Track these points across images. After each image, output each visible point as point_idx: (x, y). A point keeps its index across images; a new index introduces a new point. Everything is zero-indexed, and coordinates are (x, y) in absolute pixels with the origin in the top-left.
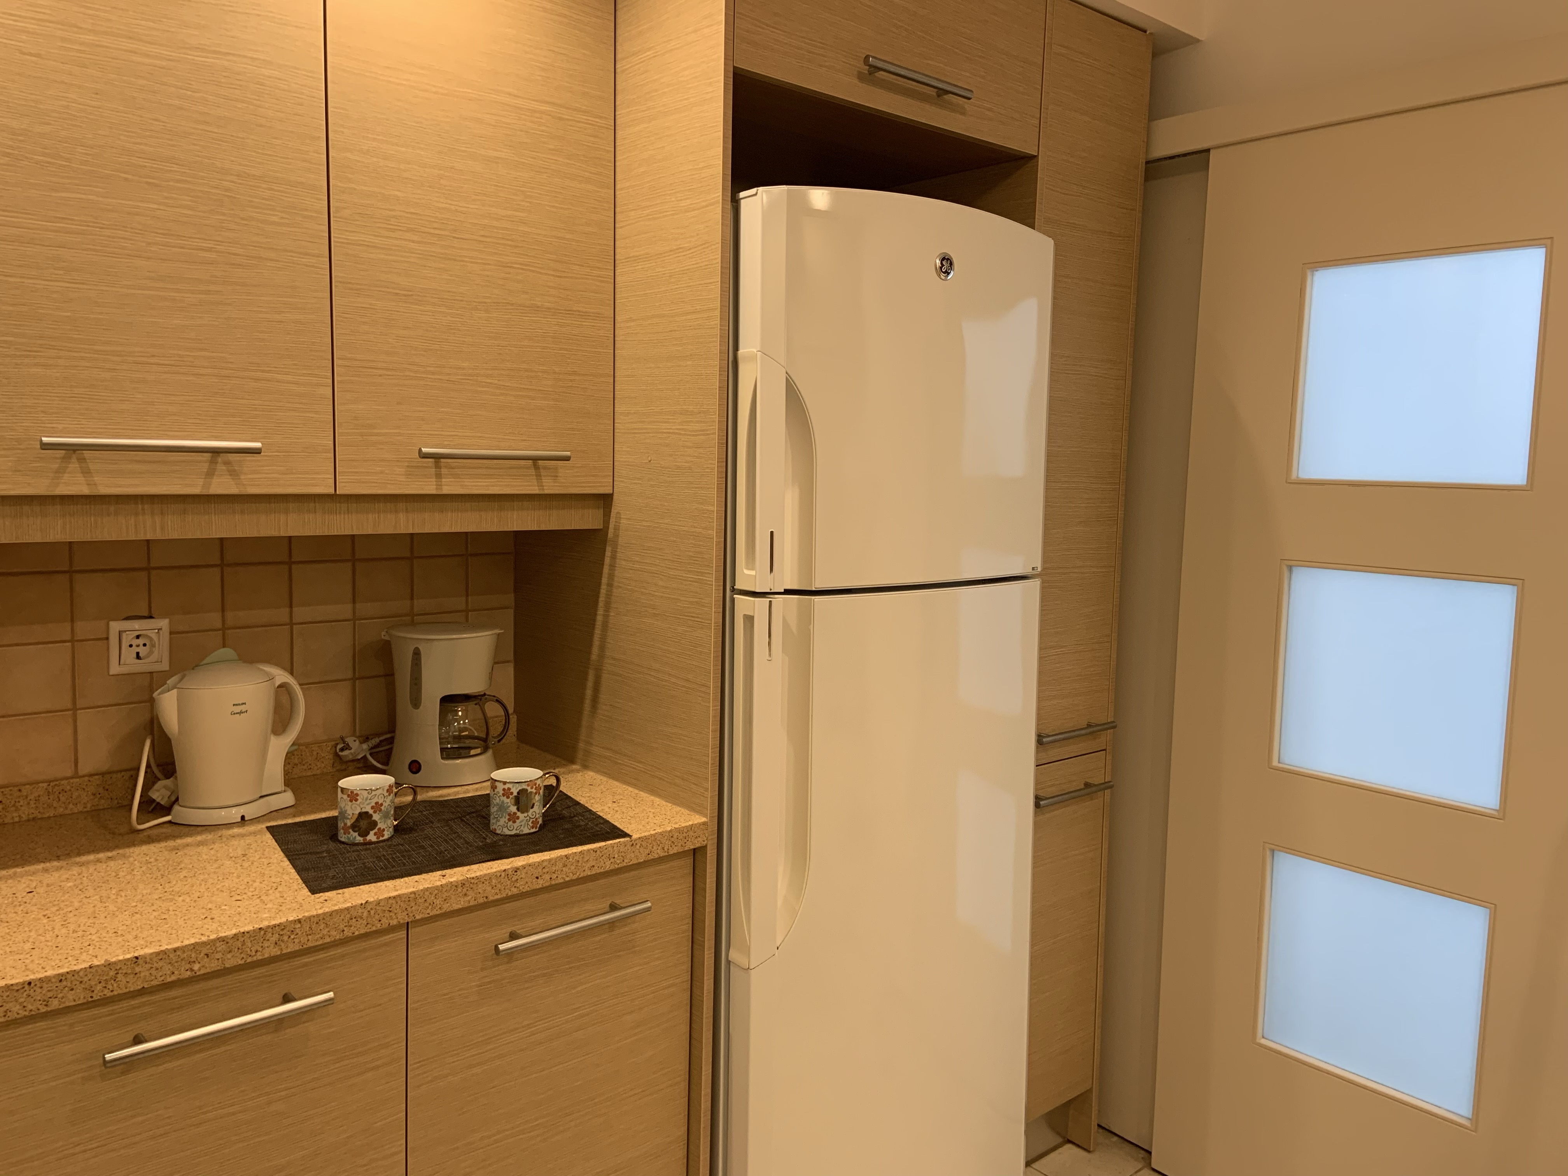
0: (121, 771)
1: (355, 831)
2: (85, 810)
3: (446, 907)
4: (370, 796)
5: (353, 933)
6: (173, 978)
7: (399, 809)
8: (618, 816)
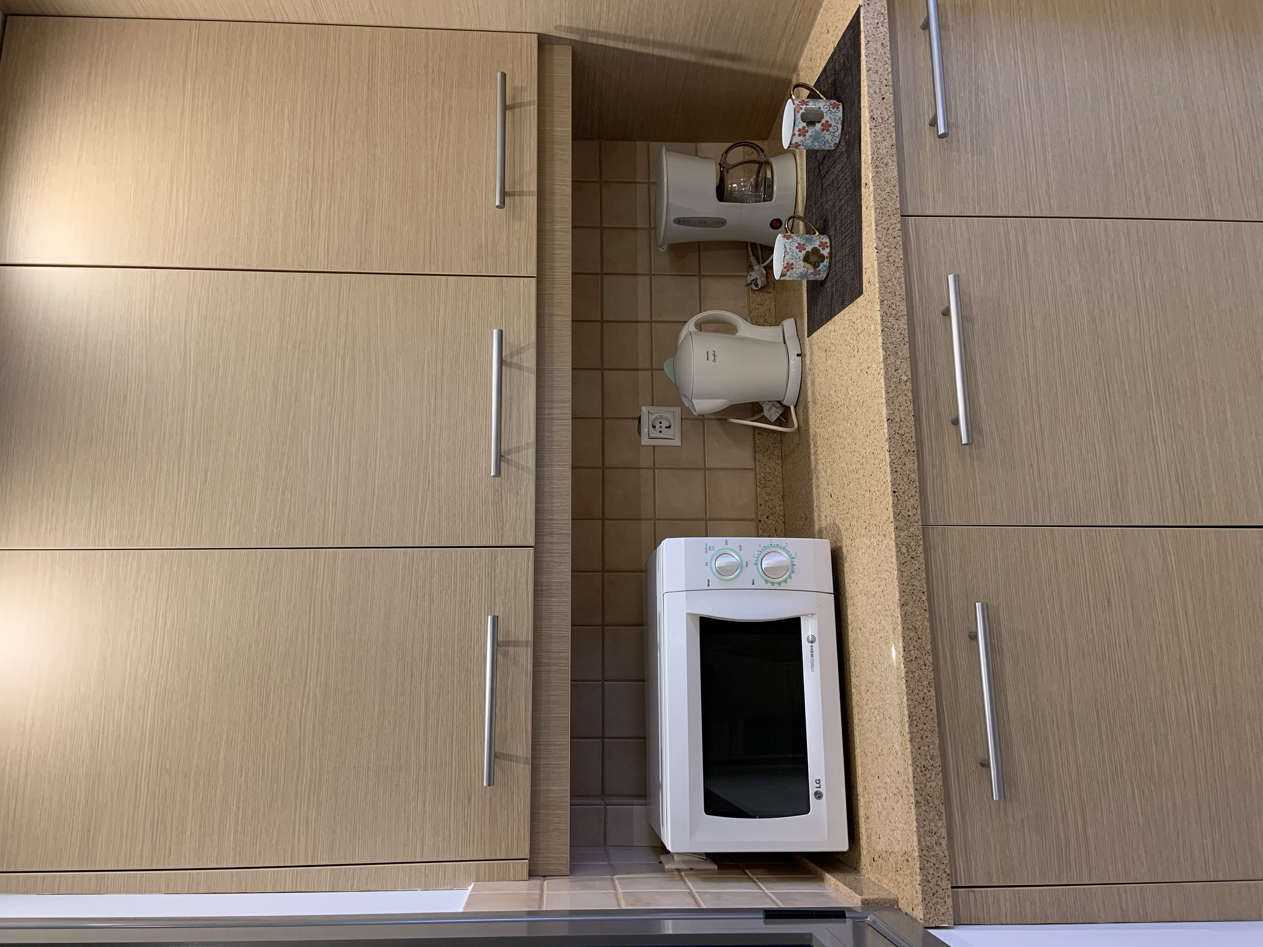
0: (754, 441)
1: (819, 265)
2: (780, 464)
3: (894, 182)
4: (790, 253)
5: (901, 259)
6: (910, 395)
7: (809, 231)
8: (840, 26)
